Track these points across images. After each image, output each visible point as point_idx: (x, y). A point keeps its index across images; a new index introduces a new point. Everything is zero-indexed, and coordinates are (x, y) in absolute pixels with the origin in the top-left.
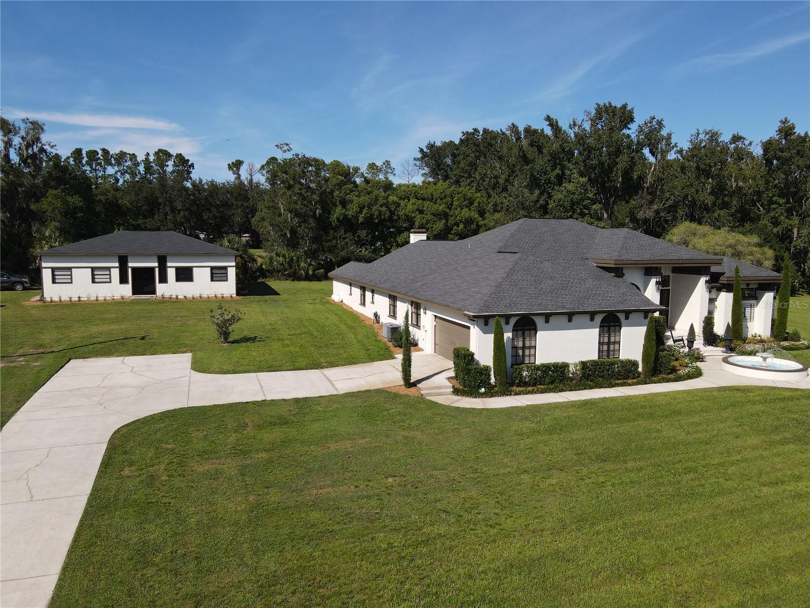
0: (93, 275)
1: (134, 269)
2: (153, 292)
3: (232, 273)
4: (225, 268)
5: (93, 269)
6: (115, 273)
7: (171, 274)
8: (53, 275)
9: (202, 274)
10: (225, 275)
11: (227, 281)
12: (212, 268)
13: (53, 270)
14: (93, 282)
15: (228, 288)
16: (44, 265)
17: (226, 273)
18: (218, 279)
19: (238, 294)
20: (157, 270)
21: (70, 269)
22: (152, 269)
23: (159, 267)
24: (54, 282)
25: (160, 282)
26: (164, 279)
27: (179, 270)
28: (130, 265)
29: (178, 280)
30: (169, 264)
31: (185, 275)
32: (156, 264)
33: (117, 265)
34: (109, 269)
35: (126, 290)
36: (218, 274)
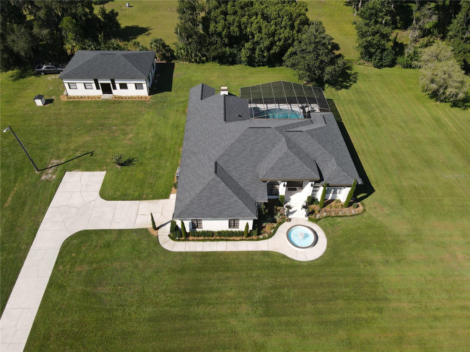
0: (85, 86)
1: (101, 84)
2: (111, 93)
3: (145, 86)
4: (142, 84)
5: (84, 84)
6: (94, 85)
7: (118, 86)
8: (69, 86)
9: (131, 85)
10: (142, 87)
11: (143, 89)
12: (135, 84)
13: (68, 84)
14: (86, 88)
15: (144, 92)
16: (64, 81)
17: (142, 86)
18: (139, 88)
19: (149, 94)
20: (111, 84)
21: (75, 83)
22: (109, 84)
23: (112, 83)
24: (70, 88)
25: (113, 89)
26: (115, 88)
27: (120, 84)
28: (99, 82)
29: (121, 88)
30: (116, 82)
31: (124, 86)
32: (110, 82)
33: (94, 82)
34: (91, 83)
35: (100, 92)
36: (138, 86)
